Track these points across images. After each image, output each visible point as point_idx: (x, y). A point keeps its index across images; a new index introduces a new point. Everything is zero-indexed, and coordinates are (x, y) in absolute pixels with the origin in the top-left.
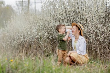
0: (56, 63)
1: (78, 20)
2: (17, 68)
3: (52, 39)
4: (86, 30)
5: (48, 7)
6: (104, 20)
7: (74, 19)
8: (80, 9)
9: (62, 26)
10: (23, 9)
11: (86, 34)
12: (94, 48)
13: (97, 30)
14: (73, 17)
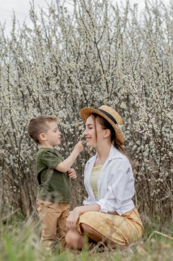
1: (101, 98)
3: (17, 166)
7: (88, 97)
8: (104, 63)
9: (47, 122)
11: (130, 144)
12: (159, 190)
13: (163, 128)
14: (83, 89)
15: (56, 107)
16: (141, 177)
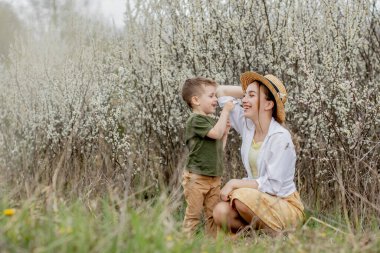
0: (179, 224)
1: (265, 62)
2: (27, 240)
3: (164, 133)
4: (293, 102)
5: (150, 10)
6: (364, 63)
7: (251, 60)
8: (271, 22)
9: (203, 85)
10: (55, 18)
11: (296, 116)
12: (325, 171)
16: (307, 154)
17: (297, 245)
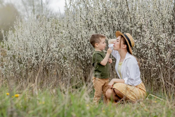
1: (127, 26)
2: (25, 108)
3: (84, 59)
4: (141, 44)
5: (76, 5)
6: (171, 26)
7: (121, 26)
8: (129, 8)
10: (34, 10)
11: (141, 50)
12: (155, 74)
13: (159, 43)
14: (119, 22)
15: (104, 30)
16: (147, 67)
17: (144, 106)
